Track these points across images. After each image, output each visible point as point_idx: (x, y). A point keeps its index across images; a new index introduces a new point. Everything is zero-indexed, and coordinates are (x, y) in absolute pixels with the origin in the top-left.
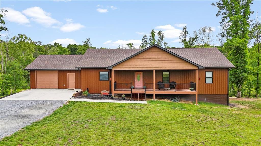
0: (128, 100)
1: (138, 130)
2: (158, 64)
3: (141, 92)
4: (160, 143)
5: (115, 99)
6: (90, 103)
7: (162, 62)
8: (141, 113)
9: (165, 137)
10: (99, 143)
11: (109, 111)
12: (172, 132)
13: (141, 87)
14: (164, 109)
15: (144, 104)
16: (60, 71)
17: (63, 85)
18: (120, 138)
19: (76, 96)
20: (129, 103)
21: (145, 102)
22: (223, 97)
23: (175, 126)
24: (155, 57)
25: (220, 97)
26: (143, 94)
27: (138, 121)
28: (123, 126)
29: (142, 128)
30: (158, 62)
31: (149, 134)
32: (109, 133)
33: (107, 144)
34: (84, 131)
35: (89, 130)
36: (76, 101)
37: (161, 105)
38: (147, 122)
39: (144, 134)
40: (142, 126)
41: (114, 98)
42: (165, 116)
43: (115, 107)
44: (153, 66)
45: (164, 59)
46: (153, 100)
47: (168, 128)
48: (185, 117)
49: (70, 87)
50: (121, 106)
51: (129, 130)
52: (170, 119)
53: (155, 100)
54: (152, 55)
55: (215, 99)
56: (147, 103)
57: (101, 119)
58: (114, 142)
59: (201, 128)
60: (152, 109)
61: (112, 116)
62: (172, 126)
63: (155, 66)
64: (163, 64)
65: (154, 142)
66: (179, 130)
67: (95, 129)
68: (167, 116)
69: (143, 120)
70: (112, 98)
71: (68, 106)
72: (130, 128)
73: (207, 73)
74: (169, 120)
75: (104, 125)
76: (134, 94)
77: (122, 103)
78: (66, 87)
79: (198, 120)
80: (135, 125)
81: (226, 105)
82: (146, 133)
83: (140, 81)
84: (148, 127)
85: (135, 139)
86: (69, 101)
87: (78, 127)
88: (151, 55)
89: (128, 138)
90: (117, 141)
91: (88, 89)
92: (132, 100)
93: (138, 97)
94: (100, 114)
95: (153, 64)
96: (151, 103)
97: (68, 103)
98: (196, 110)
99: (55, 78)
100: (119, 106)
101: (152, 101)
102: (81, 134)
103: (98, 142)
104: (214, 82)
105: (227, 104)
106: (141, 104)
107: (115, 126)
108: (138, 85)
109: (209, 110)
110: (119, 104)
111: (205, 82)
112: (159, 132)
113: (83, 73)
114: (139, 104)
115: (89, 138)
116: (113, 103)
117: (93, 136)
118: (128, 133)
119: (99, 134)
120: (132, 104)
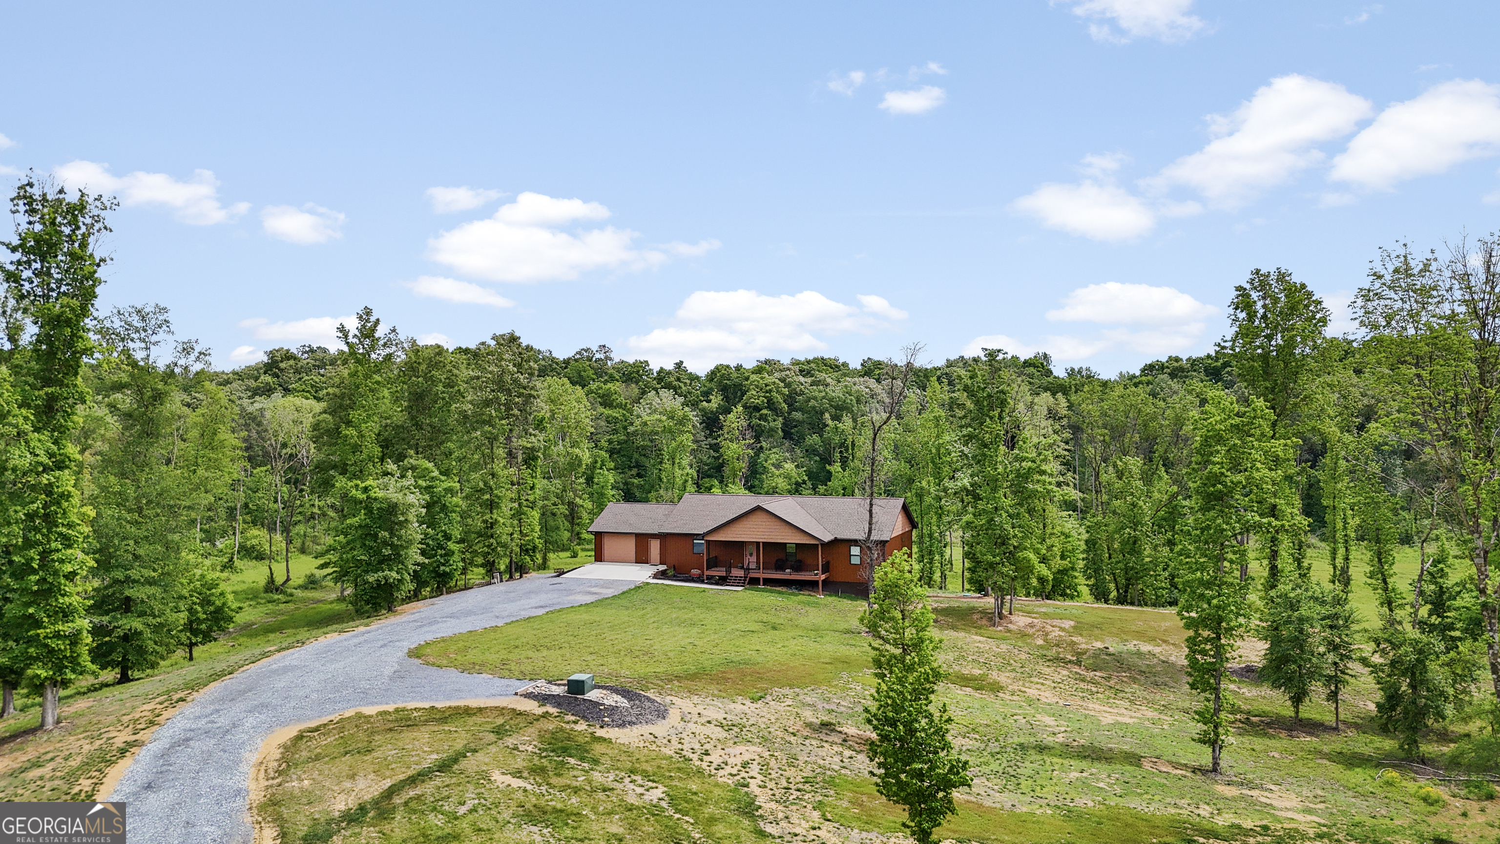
6: (668, 586)
15: (735, 591)
16: (638, 536)
17: (642, 558)
19: (655, 576)
20: (717, 588)
21: (739, 589)
36: (651, 582)
44: (760, 537)
46: (758, 586)
49: (653, 562)
53: (762, 587)
71: (640, 587)
73: (852, 547)
76: (731, 576)
77: (708, 588)
78: (646, 562)
86: (643, 582)
91: (676, 565)
93: (737, 581)
97: (641, 584)
99: (629, 547)
113: (670, 541)
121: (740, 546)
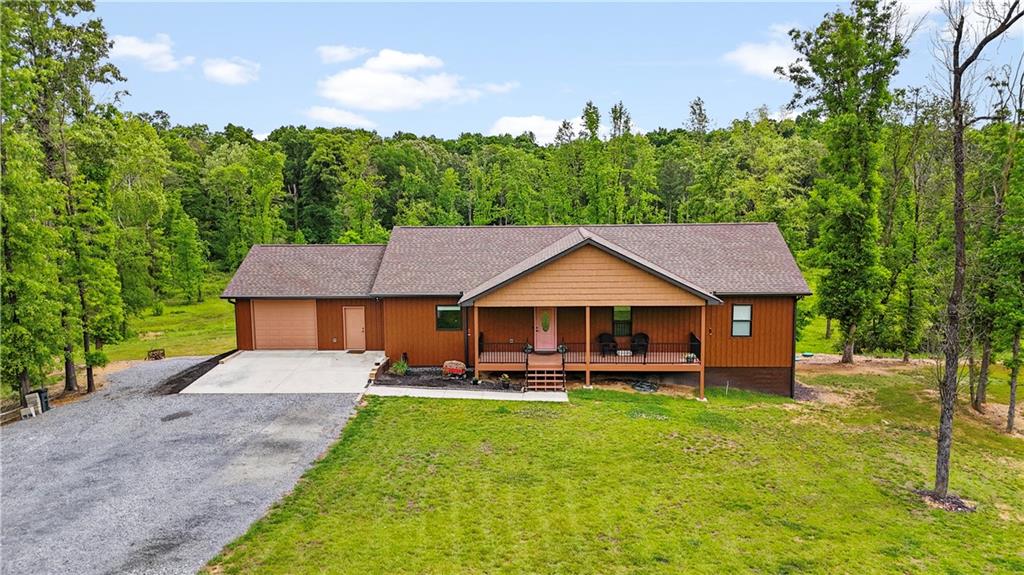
0: (518, 390)
1: (545, 478)
2: (599, 291)
3: (551, 366)
4: (590, 506)
5: (484, 387)
6: (421, 403)
7: (608, 285)
8: (552, 432)
9: (602, 492)
10: (469, 507)
11: (474, 428)
12: (621, 480)
13: (552, 347)
14: (611, 417)
15: (559, 403)
16: (321, 302)
17: (330, 339)
18: (509, 496)
19: (377, 377)
20: (520, 399)
21: (561, 397)
22: (780, 375)
23: (628, 466)
24: (590, 273)
25: (771, 374)
26: (558, 372)
27: (546, 455)
28: (512, 468)
29: (554, 474)
30: (598, 285)
31: (569, 487)
32: (485, 487)
33: (484, 509)
34: (432, 482)
35: (442, 479)
36: (384, 395)
37: (605, 404)
38: (566, 456)
39: (558, 488)
40: (554, 468)
41: (480, 382)
42: (609, 440)
43: (486, 414)
44: (585, 297)
45: (616, 279)
46: (585, 387)
47: (612, 471)
48: (659, 439)
49: (352, 346)
50: (503, 410)
51: (525, 479)
52: (622, 446)
53: (591, 387)
54: (582, 267)
55: (758, 381)
56: (567, 400)
57: (459, 451)
58: (498, 505)
59: (688, 470)
60: (580, 420)
61: (484, 441)
62: (624, 467)
63: (590, 297)
64: (611, 291)
65: (579, 504)
66: (637, 477)
67: (452, 476)
68: (616, 438)
69: (556, 453)
70: (475, 383)
71: (369, 412)
72: (529, 472)
73: (735, 307)
74: (619, 451)
75: (470, 467)
76: (533, 372)
77: (503, 401)
79: (689, 448)
80: (538, 465)
81: (786, 396)
82: (562, 485)
83: (548, 332)
84: (567, 470)
85: (540, 499)
86: (366, 397)
87: (415, 472)
88: (578, 267)
89: (525, 497)
90: (503, 503)
91: (405, 354)
92: (529, 389)
93: (545, 381)
94: (454, 436)
95: (584, 291)
96: (578, 400)
97: (365, 403)
98: (694, 419)
99: (307, 321)
100: (496, 412)
101: (582, 392)
102: (428, 488)
103: (466, 505)
104: (757, 332)
105: (789, 393)
106: (553, 403)
107: (495, 469)
108: (544, 343)
109: (728, 417)
110: (495, 403)
111: (729, 335)
112: (590, 483)
113: (389, 311)
114: (546, 402)
115: (447, 498)
116: (480, 400)
117: (454, 494)
118: (524, 485)
119: (464, 487)
120: (529, 402)
121: (528, 313)
